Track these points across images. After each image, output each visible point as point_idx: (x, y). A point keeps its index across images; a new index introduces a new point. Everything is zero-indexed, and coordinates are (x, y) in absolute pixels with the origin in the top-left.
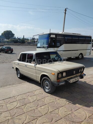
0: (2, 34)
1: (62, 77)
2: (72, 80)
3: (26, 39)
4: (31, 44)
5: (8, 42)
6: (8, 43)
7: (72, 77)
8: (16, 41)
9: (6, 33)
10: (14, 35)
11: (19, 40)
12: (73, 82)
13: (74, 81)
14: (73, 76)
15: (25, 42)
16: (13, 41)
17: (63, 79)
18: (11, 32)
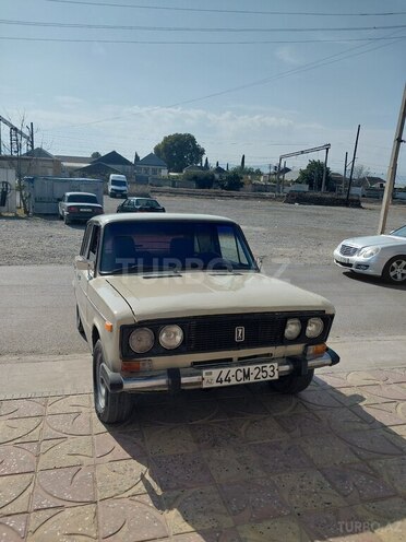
0: (157, 149)
1: (158, 350)
2: (215, 372)
3: (250, 172)
4: (267, 194)
5: (173, 182)
6: (173, 186)
7: (231, 360)
8: (206, 178)
9: (172, 144)
10: (202, 152)
11: (217, 176)
12: (225, 384)
13: (234, 382)
14: (234, 354)
15: (242, 185)
16: (195, 178)
17: (160, 362)
18: (191, 139)
